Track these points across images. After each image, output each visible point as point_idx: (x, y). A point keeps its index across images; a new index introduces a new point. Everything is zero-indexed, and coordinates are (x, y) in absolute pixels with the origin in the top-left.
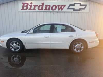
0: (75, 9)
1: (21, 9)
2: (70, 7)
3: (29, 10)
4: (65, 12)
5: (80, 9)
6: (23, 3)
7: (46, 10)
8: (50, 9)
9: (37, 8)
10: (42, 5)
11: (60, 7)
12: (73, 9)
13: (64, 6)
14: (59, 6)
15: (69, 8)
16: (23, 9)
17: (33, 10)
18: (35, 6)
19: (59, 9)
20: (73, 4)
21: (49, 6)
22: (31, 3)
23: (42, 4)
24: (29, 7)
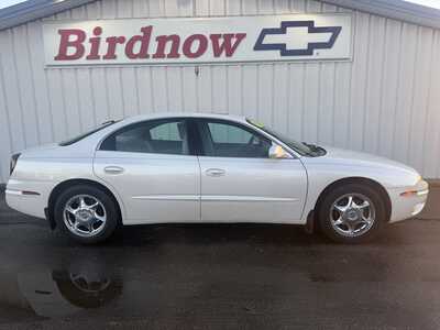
0: (288, 48)
1: (56, 59)
2: (264, 42)
3: (88, 58)
4: (244, 63)
5: (312, 46)
6: (60, 32)
7: (163, 56)
8: (180, 51)
9: (120, 49)
10: (142, 34)
11: (221, 41)
12: (281, 48)
13: (241, 37)
14: (215, 38)
15: (259, 46)
16: (62, 56)
17: (105, 58)
18: (112, 42)
19: (217, 53)
20: (279, 26)
21: (176, 39)
22: (98, 31)
23: (143, 30)
24: (87, 46)
